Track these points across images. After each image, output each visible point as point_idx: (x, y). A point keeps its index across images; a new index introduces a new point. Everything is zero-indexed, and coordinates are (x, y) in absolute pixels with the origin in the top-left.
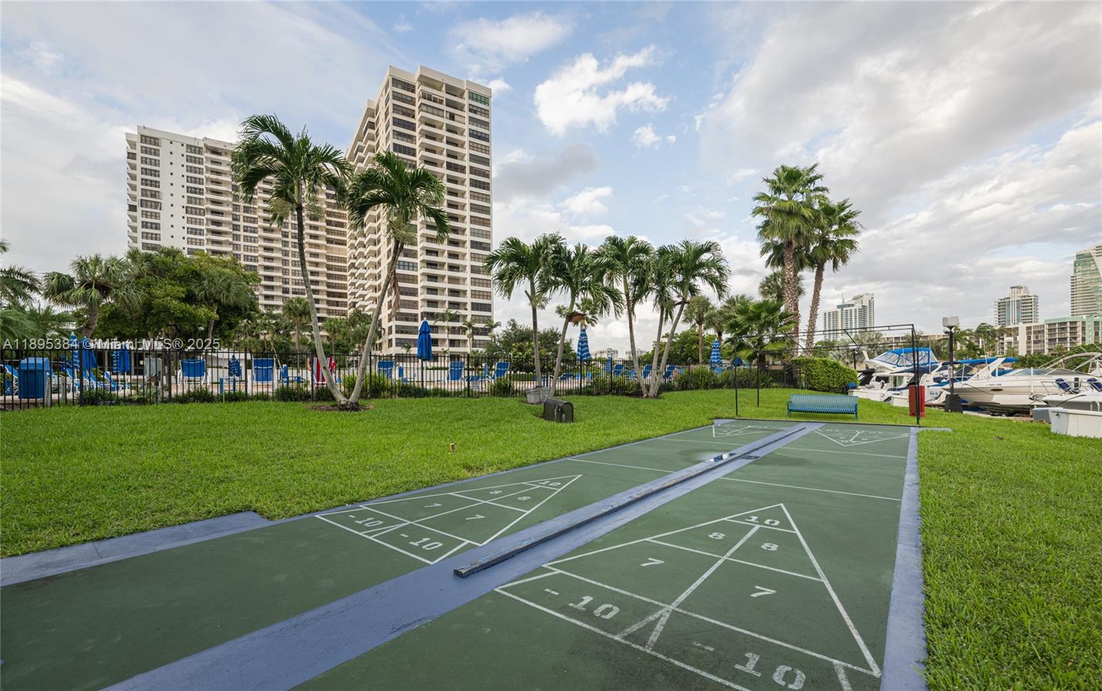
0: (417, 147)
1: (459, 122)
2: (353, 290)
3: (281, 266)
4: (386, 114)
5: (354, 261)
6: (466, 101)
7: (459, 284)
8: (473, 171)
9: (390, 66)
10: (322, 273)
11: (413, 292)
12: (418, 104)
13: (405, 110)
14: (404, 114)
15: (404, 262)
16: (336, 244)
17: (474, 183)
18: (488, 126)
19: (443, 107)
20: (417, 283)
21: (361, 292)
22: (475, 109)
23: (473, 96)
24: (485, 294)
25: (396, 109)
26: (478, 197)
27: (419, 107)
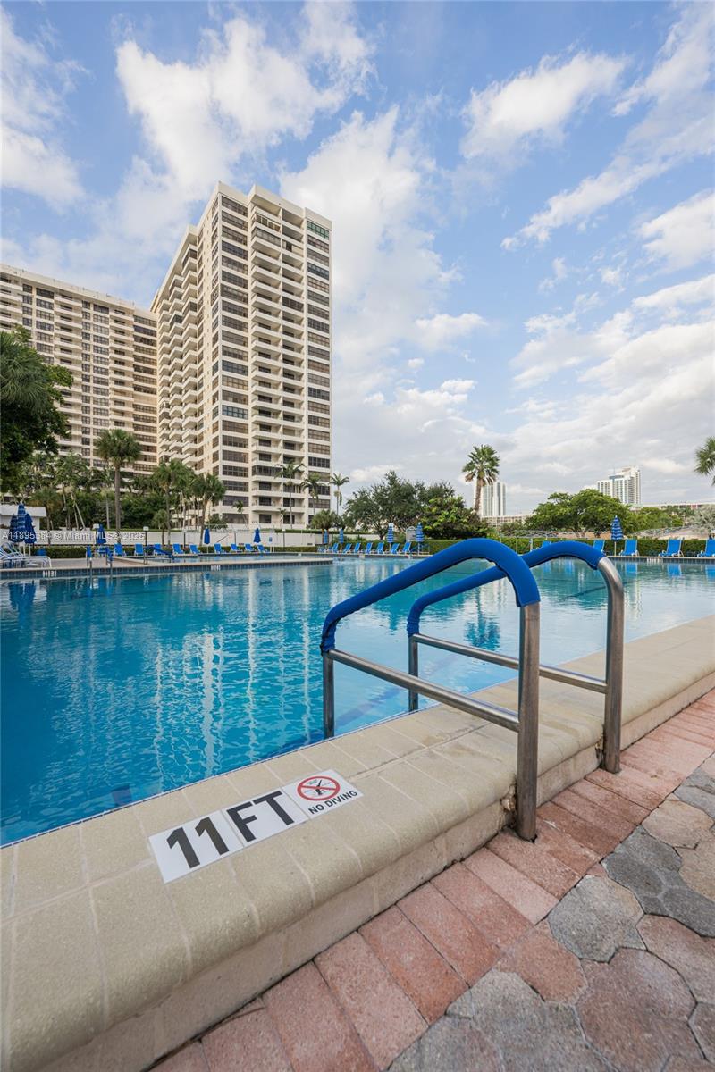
0: (249, 277)
1: (297, 254)
2: (165, 442)
3: (81, 413)
4: (214, 238)
5: (167, 410)
6: (304, 231)
7: (294, 435)
8: (312, 310)
9: (220, 182)
10: (128, 423)
11: (243, 444)
12: (250, 228)
13: (236, 235)
14: (235, 239)
15: (233, 408)
16: (145, 392)
17: (312, 323)
18: (328, 262)
19: (279, 234)
20: (247, 433)
21: (175, 444)
22: (314, 241)
23: (312, 226)
24: (324, 448)
25: (226, 231)
26: (317, 340)
27: (252, 233)
